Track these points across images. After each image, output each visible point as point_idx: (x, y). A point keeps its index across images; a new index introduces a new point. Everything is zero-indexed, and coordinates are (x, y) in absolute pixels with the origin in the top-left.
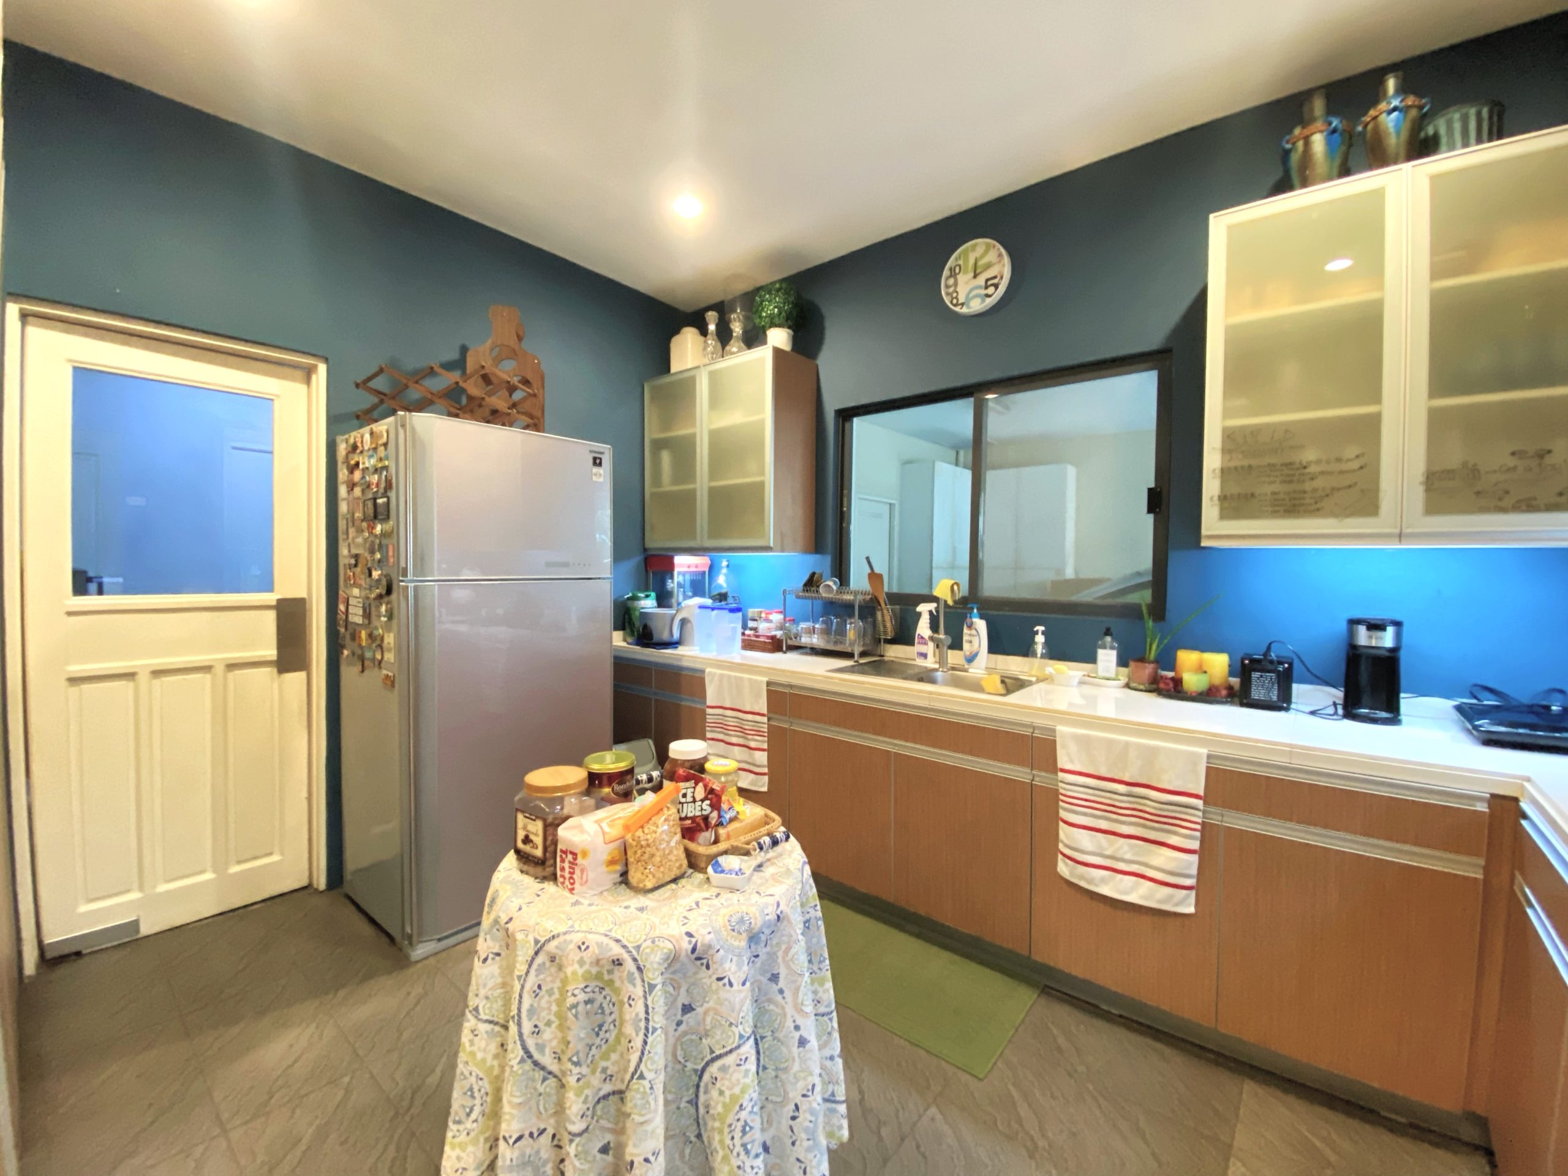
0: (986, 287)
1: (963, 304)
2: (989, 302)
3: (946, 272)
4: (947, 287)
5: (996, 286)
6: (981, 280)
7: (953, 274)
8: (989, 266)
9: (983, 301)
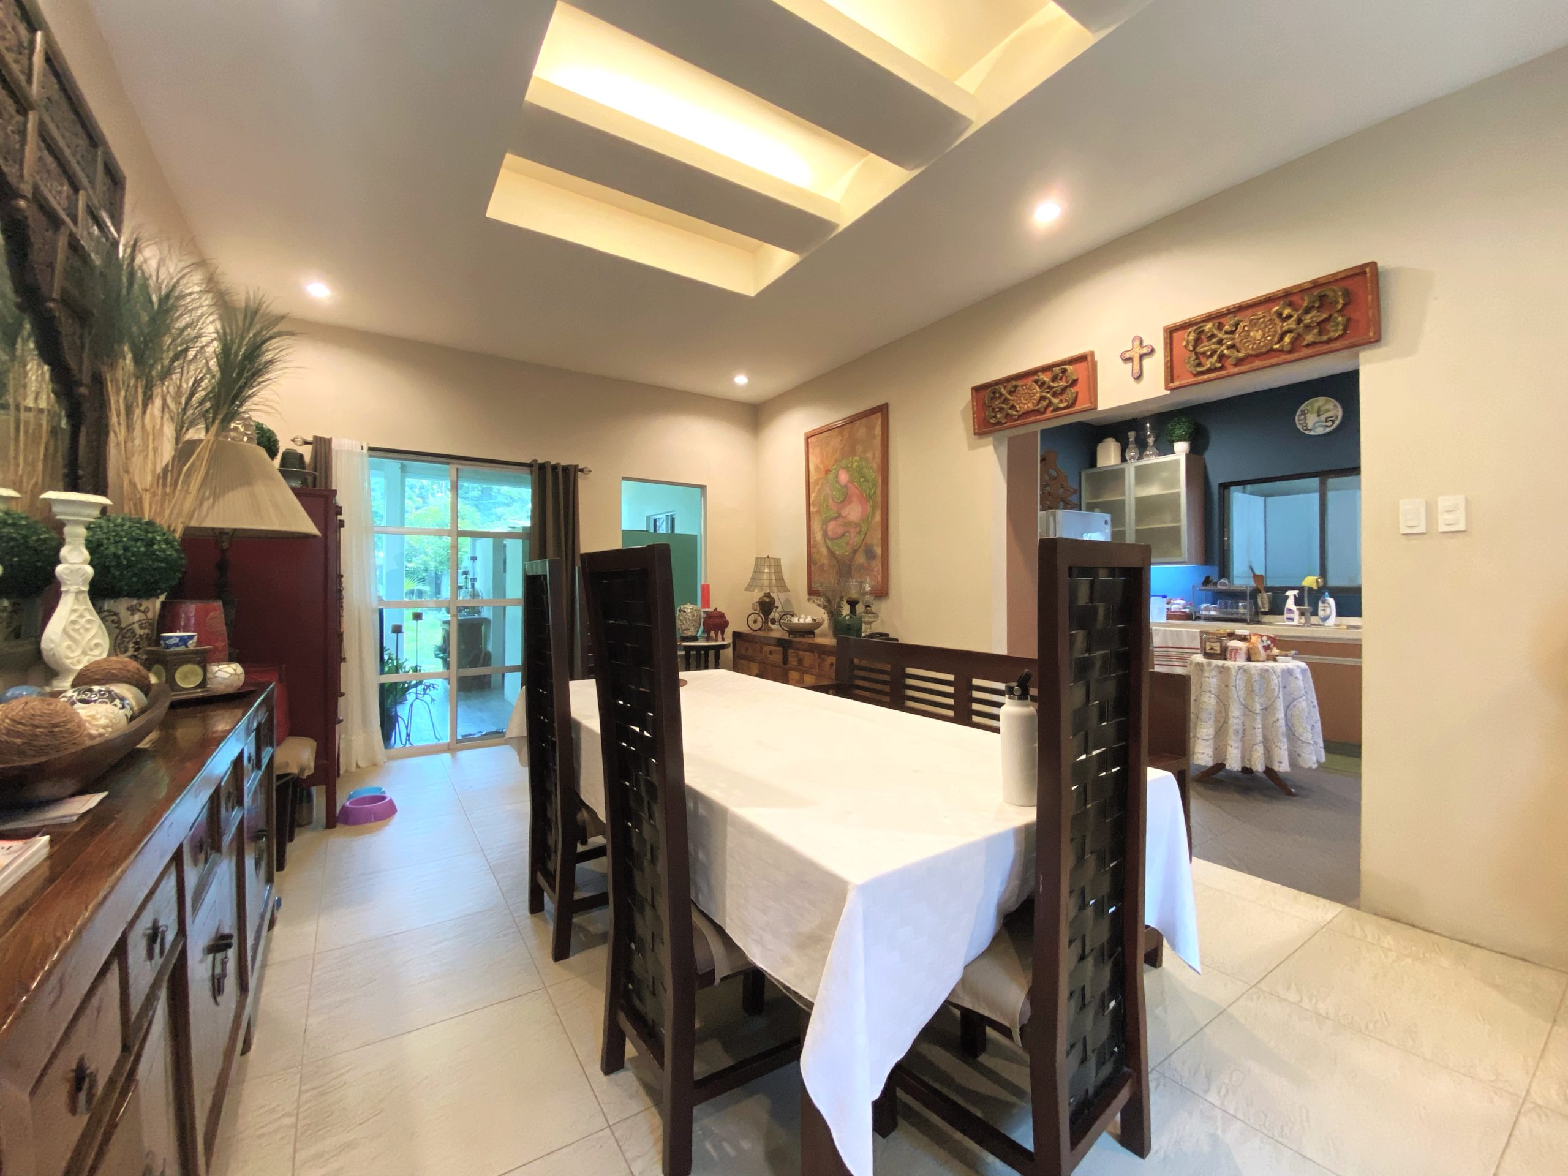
0: (1326, 421)
1: (1311, 430)
2: (1328, 430)
3: (1299, 412)
4: (1300, 420)
5: (1333, 422)
6: (1323, 418)
7: (1303, 413)
8: (1328, 411)
9: (1325, 429)
